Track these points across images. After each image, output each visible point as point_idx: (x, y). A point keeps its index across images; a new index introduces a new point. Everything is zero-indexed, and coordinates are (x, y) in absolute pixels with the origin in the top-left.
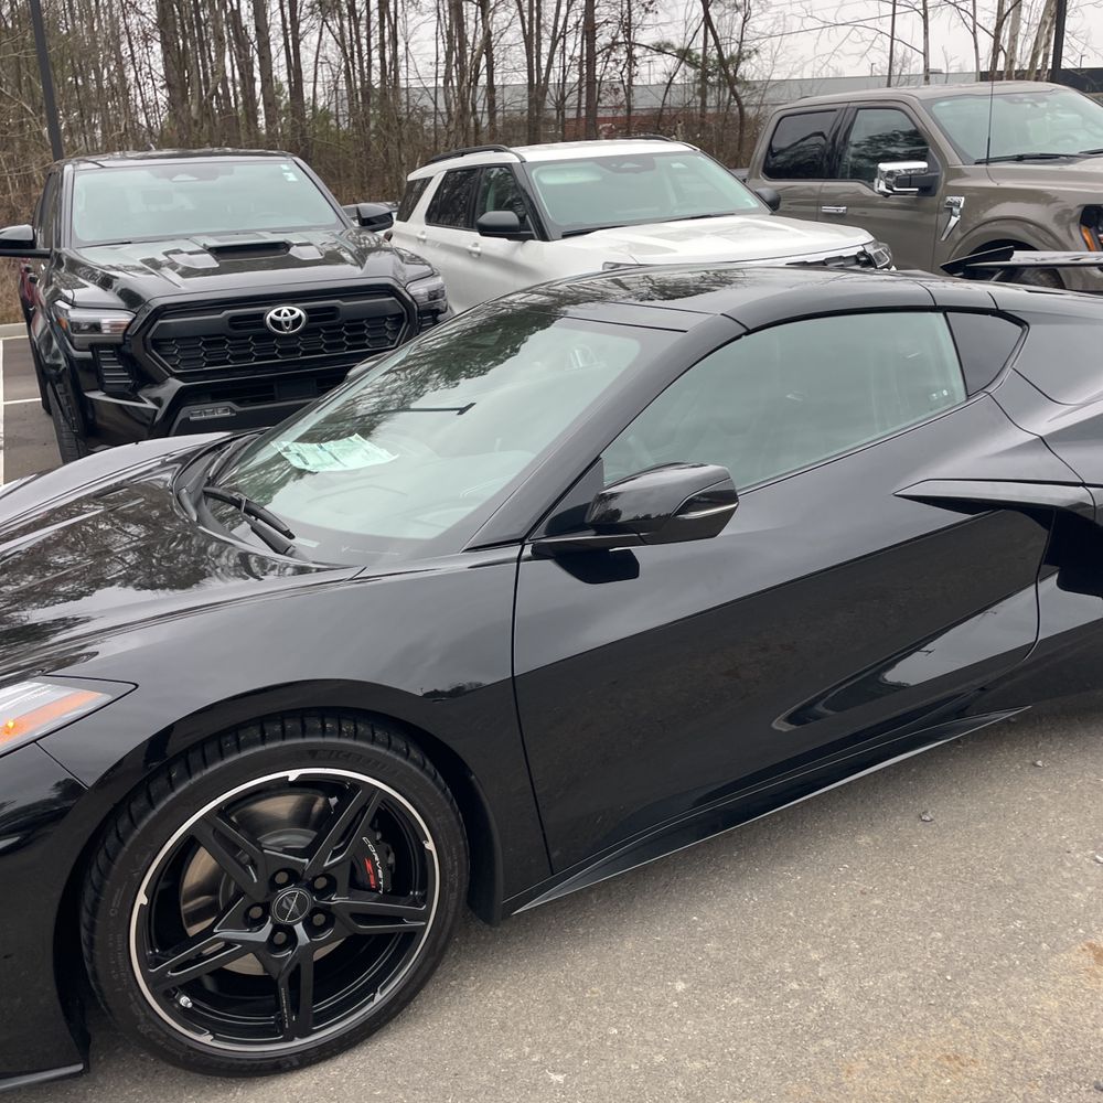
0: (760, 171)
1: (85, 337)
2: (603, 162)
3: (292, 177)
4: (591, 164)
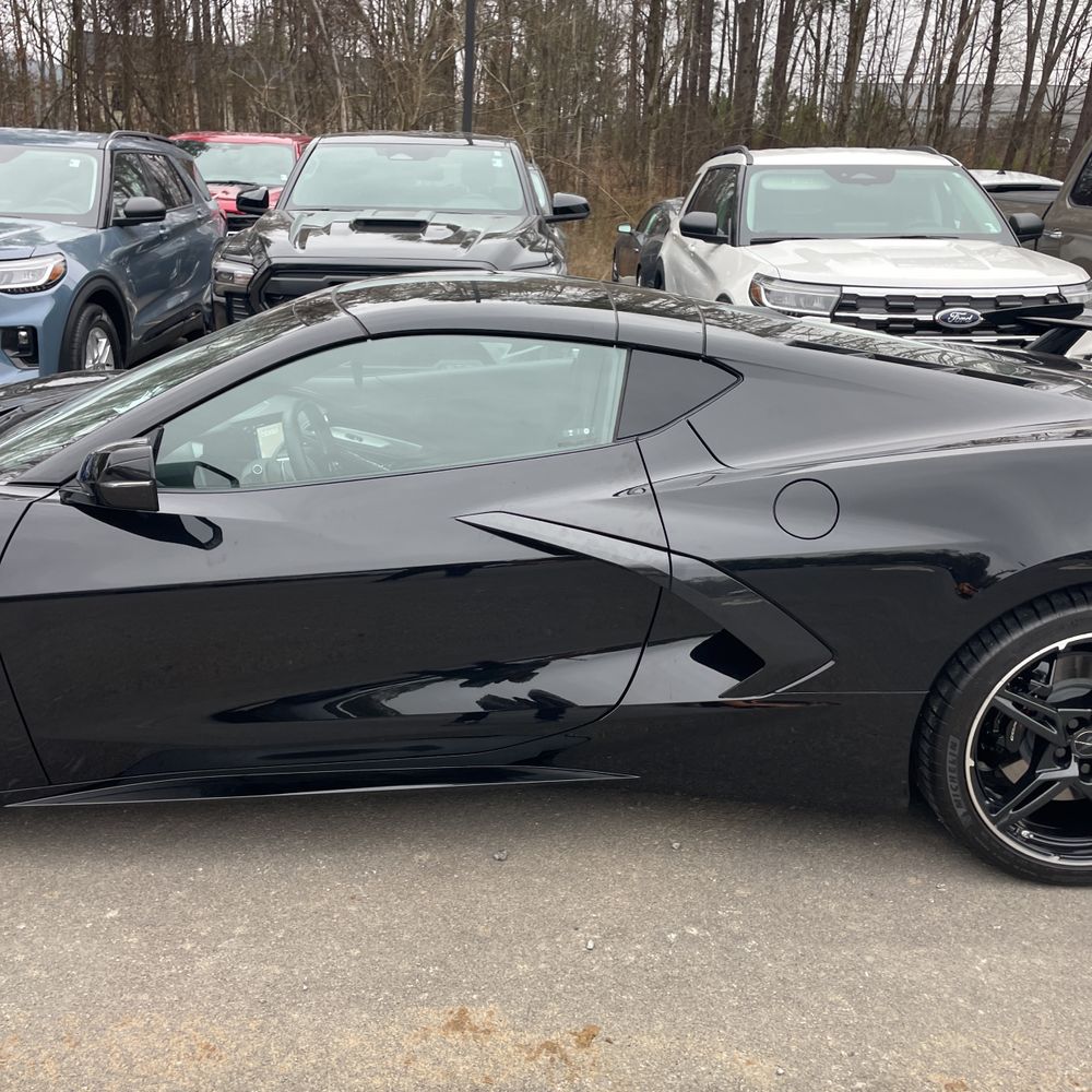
0: (1069, 194)
1: (223, 285)
2: (834, 171)
3: (498, 163)
4: (821, 172)
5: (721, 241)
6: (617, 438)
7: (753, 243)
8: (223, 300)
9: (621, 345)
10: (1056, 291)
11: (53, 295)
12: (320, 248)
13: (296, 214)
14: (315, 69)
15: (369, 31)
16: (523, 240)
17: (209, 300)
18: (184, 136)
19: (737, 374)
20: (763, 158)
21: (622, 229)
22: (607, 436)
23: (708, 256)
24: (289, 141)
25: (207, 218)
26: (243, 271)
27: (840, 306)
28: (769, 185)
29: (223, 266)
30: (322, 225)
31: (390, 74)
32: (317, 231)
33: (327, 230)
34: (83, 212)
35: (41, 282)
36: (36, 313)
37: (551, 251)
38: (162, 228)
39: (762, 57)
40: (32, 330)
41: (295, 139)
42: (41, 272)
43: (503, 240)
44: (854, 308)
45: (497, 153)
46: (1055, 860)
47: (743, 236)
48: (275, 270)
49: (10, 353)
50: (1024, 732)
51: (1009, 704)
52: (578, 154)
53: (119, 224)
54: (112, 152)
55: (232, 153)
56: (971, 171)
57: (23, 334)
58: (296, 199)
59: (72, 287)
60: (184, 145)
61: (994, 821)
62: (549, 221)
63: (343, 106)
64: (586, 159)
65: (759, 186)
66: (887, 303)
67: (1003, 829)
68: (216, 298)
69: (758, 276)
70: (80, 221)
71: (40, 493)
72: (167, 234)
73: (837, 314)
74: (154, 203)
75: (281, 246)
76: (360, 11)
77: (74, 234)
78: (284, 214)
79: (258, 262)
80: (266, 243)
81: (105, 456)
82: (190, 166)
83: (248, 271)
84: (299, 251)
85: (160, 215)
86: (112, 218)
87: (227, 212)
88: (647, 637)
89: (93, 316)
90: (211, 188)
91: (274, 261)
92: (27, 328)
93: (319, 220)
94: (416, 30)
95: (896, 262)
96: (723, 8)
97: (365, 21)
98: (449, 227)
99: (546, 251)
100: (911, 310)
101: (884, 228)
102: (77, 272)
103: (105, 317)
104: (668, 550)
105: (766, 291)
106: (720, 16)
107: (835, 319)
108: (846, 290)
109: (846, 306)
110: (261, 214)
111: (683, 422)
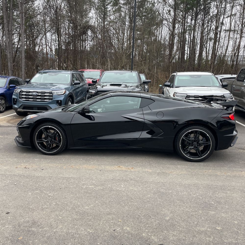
1: (91, 94)
2: (191, 76)
3: (134, 75)
4: (189, 76)
5: (171, 87)
6: (140, 108)
7: (176, 87)
8: (90, 96)
9: (141, 97)
10: (223, 95)
11: (64, 96)
12: (105, 88)
13: (101, 83)
14: (103, 56)
15: (114, 49)
16: (137, 87)
17: (88, 96)
18: (81, 70)
19: (155, 101)
20: (179, 74)
21: (160, 86)
22: (139, 108)
23: (169, 90)
24: (99, 71)
25: (85, 84)
26: (94, 91)
27: (187, 97)
28: (180, 78)
29: (90, 91)
30: (105, 85)
31: (118, 57)
32: (105, 86)
33: (106, 86)
34: (68, 83)
35: (63, 94)
36: (62, 98)
37: (141, 89)
38: (79, 86)
39: (197, 51)
40: (61, 101)
41: (100, 70)
42: (62, 92)
43: (134, 87)
44: (189, 97)
45: (134, 73)
46: (192, 158)
47: (174, 86)
48: (98, 91)
49: (58, 104)
50: (187, 142)
51: (184, 138)
52: (155, 71)
53: (73, 85)
54: (72, 74)
55: (89, 73)
56: (215, 76)
57: (60, 101)
58: (102, 81)
59: (67, 94)
60: (81, 72)
61: (184, 153)
62: (142, 84)
63: (109, 63)
64: (157, 72)
65: (178, 78)
66: (195, 97)
67: (185, 154)
68: (89, 96)
69: (175, 93)
70: (67, 84)
71: (76, 113)
72: (80, 87)
73: (186, 98)
74: (78, 82)
75: (99, 88)
76: (113, 45)
77: (67, 86)
78: (99, 83)
79: (96, 90)
80: (97, 87)
81: (84, 108)
82: (83, 75)
83: (94, 92)
84: (102, 89)
85: (79, 84)
86: (72, 84)
87: (89, 83)
88: (143, 130)
89: (69, 99)
90: (86, 79)
91: (98, 90)
92: (60, 100)
93: (105, 84)
94: (124, 47)
95: (197, 90)
96: (188, 41)
97: (114, 47)
98: (125, 85)
99: (140, 89)
100: (198, 98)
101: (199, 85)
102: (67, 92)
103: (71, 99)
104: (144, 119)
105: (176, 95)
106: (187, 43)
107: (186, 99)
108: (188, 95)
109: (188, 97)
110: (96, 83)
111: (147, 106)
